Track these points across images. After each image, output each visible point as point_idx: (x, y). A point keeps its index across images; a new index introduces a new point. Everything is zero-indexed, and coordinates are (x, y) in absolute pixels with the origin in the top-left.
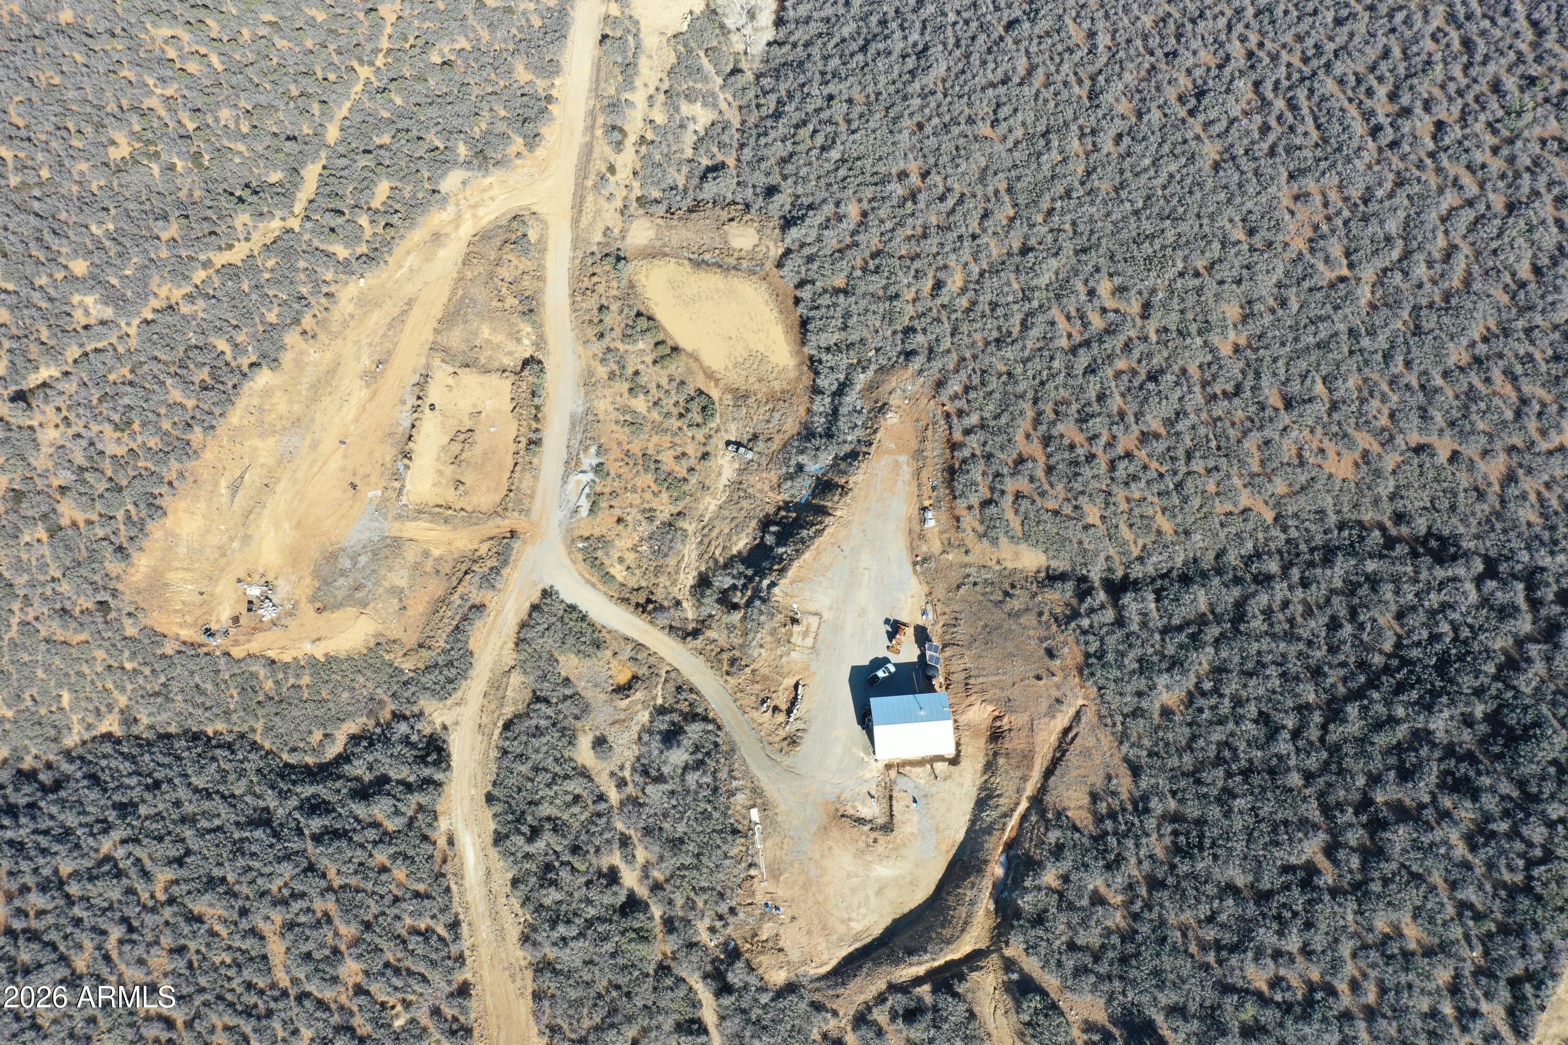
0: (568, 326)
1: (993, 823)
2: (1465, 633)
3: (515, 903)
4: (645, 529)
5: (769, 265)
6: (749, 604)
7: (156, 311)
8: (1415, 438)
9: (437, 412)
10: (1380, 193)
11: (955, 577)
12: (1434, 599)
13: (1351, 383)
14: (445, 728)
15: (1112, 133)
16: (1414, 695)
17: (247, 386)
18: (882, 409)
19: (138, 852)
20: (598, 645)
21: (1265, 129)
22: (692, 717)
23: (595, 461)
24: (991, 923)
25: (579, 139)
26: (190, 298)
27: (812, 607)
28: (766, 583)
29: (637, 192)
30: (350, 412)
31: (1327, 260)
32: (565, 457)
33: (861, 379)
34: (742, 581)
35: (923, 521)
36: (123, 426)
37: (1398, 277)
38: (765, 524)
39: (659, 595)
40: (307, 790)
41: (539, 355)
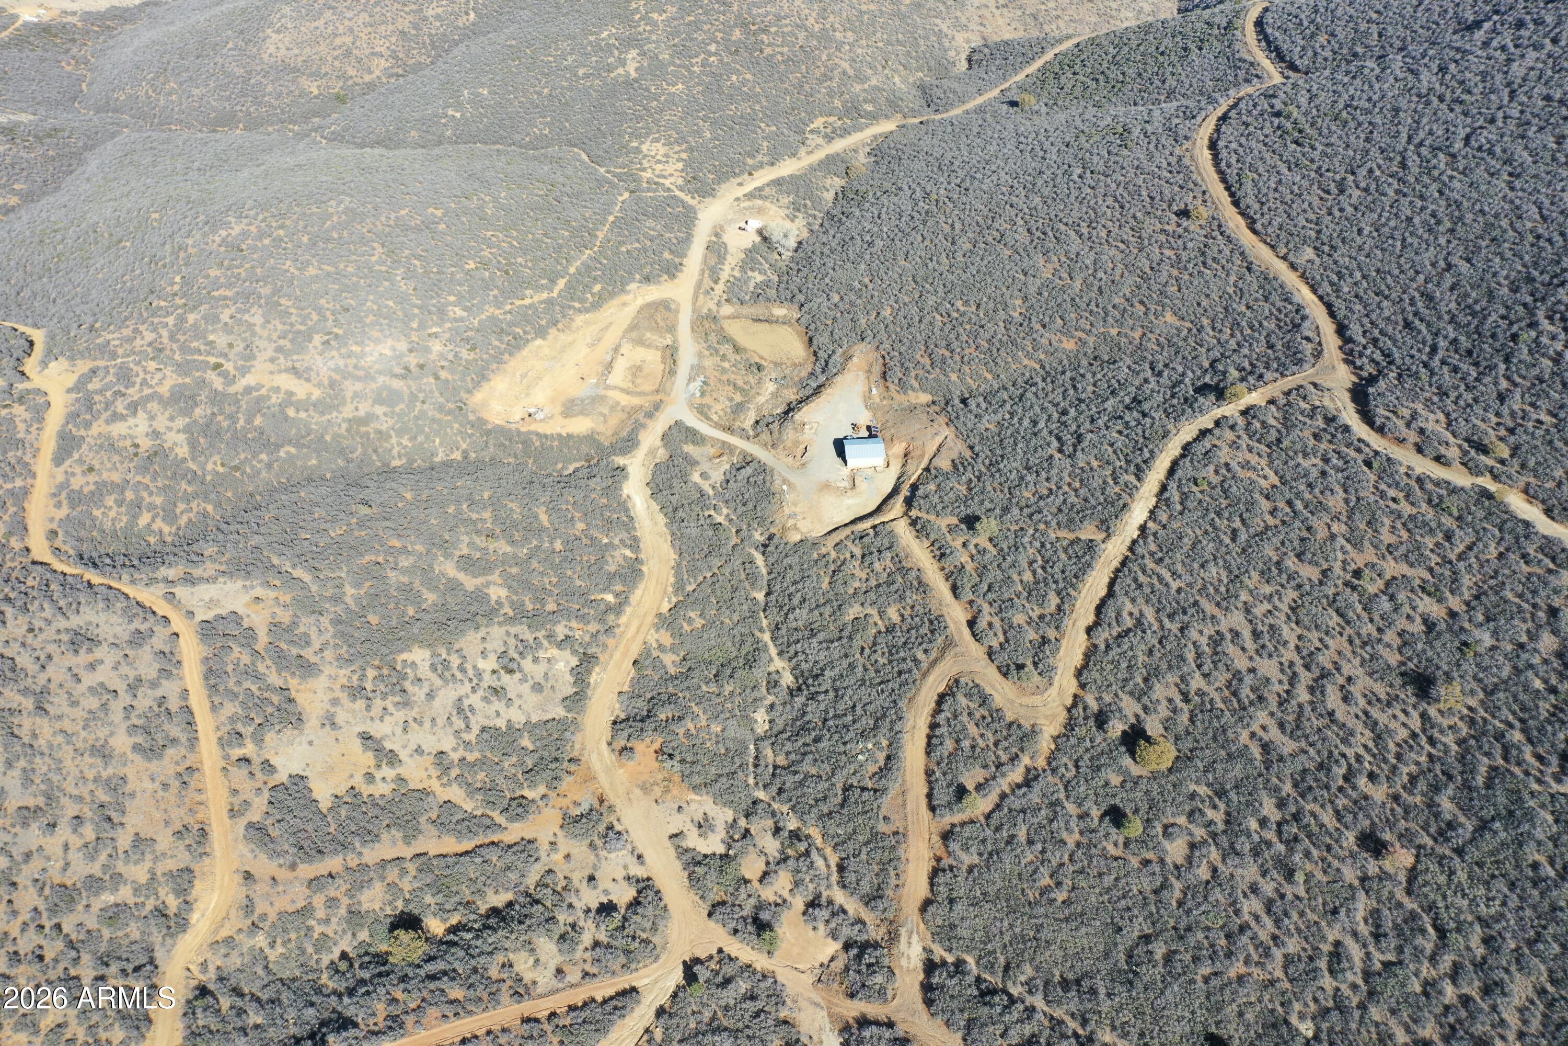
0: (690, 337)
1: (905, 480)
3: (662, 516)
4: (729, 404)
5: (793, 320)
6: (781, 424)
7: (487, 316)
8: (1101, 330)
9: (624, 357)
11: (887, 408)
13: (1072, 316)
14: (625, 465)
17: (530, 344)
18: (850, 358)
20: (704, 442)
22: (751, 463)
23: (703, 380)
24: (903, 507)
26: (504, 314)
27: (814, 420)
28: (791, 415)
29: (725, 298)
30: (581, 355)
32: (688, 378)
33: (840, 351)
34: (779, 418)
35: (871, 392)
36: (473, 349)
38: (790, 403)
39: (735, 426)
41: (675, 345)
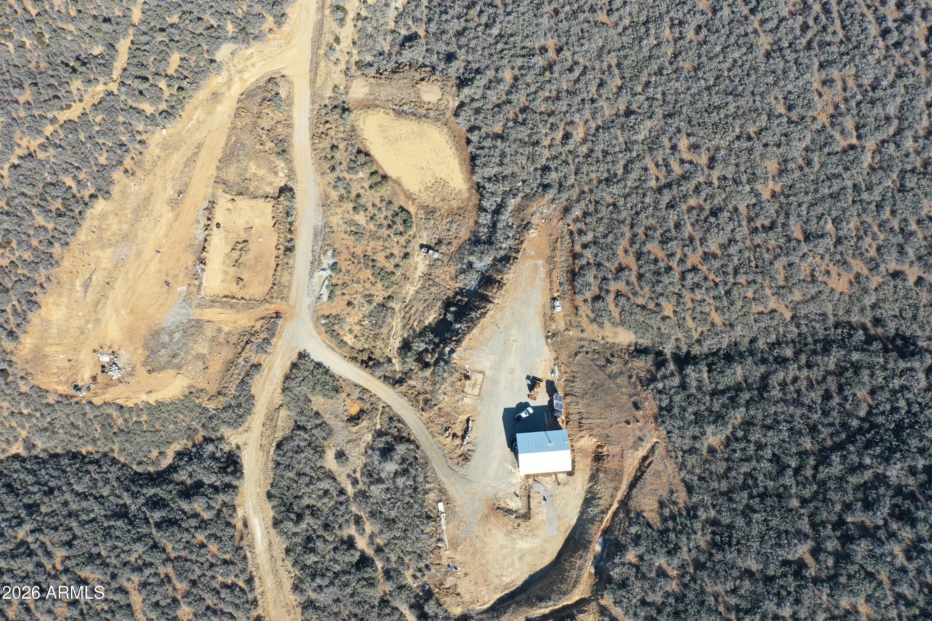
0: (310, 161)
1: (595, 516)
2: (915, 408)
3: (288, 563)
4: (367, 309)
5: (449, 114)
6: (436, 363)
7: (20, 158)
8: (893, 266)
9: (221, 229)
10: (885, 83)
11: (574, 347)
12: (896, 383)
13: (852, 225)
14: (238, 447)
15: (694, 25)
16: (878, 450)
17: (89, 212)
18: (527, 226)
19: (42, 538)
20: (337, 390)
21: (805, 27)
22: (401, 439)
23: (331, 262)
24: (592, 581)
25: (313, 17)
26: (43, 147)
27: (479, 367)
28: (447, 349)
29: (356, 58)
30: (161, 229)
31: (842, 132)
32: (311, 258)
33: (512, 203)
34: (432, 346)
35: (553, 307)
37: (892, 147)
38: (447, 304)
39: (377, 354)
40: (151, 491)
41: (291, 184)
